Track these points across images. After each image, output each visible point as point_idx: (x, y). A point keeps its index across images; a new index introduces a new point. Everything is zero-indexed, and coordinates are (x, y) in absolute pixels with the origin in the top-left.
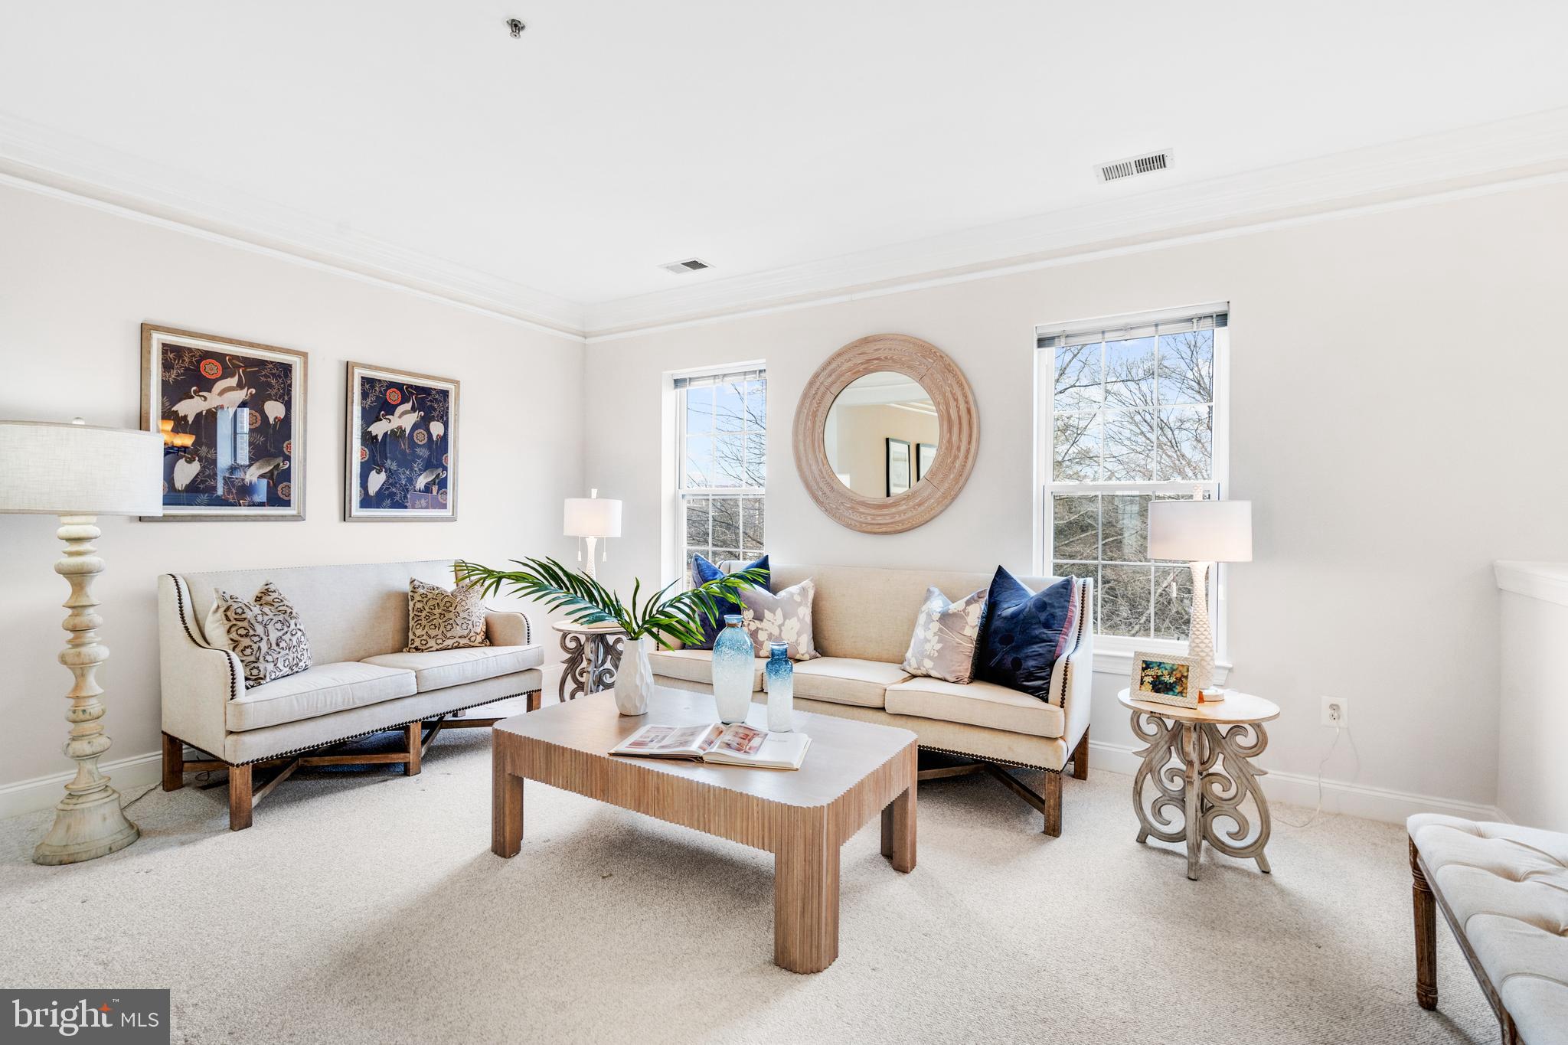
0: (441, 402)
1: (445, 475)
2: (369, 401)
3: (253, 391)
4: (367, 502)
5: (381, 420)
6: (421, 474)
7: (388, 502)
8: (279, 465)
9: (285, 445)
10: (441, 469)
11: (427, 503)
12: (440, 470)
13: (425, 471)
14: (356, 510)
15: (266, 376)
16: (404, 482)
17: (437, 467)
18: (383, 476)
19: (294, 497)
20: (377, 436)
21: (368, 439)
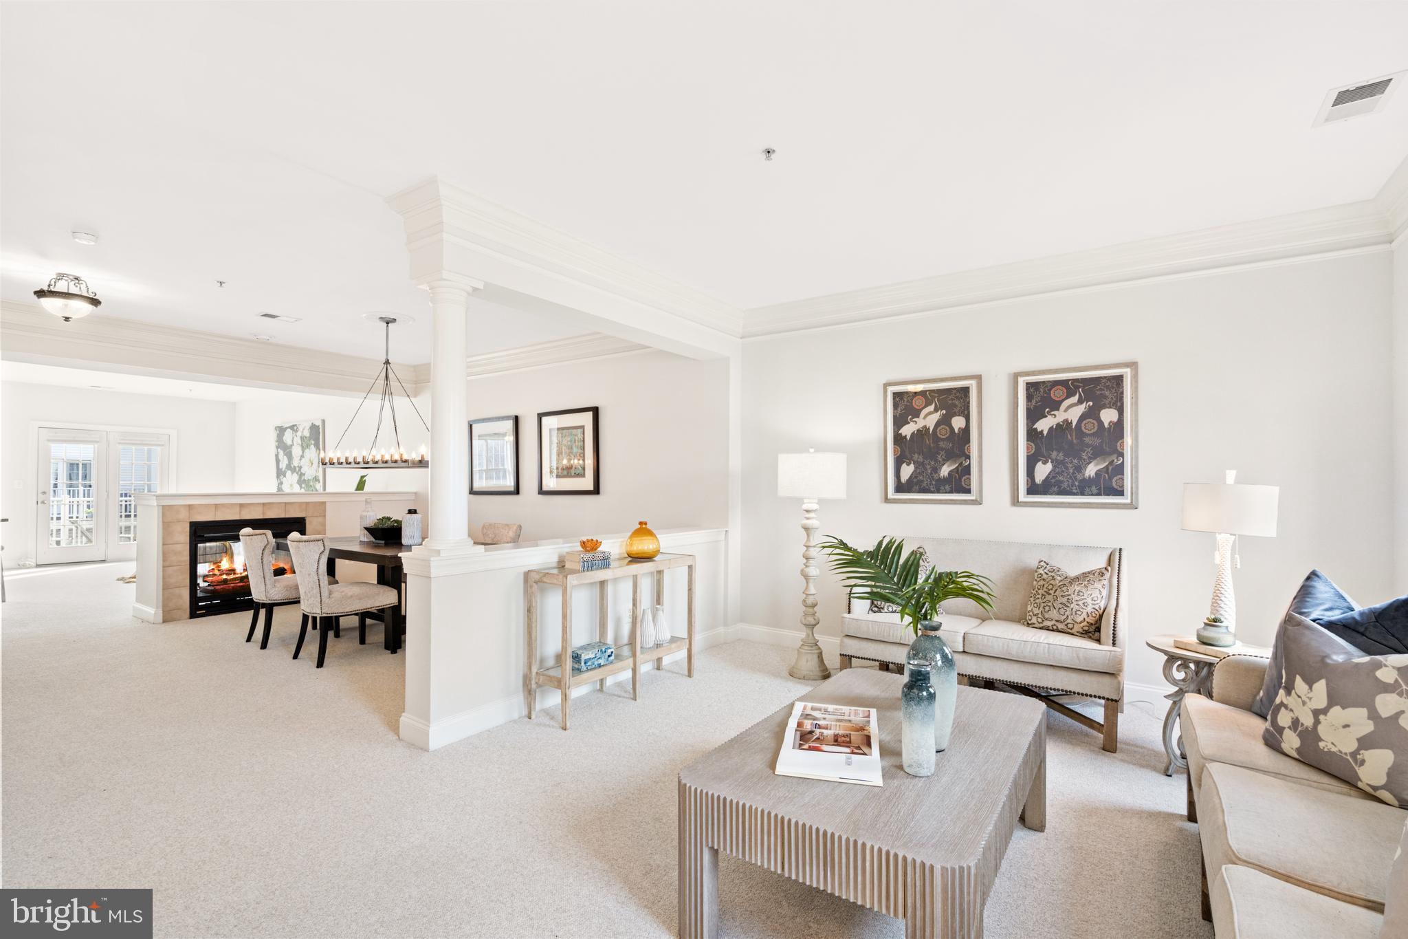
0: (1113, 388)
1: (1120, 462)
2: (1034, 402)
3: (944, 412)
4: (1033, 489)
5: (1047, 416)
6: (1091, 462)
7: (1056, 489)
8: (962, 462)
9: (966, 448)
10: (1116, 456)
11: (1100, 489)
12: (1114, 457)
13: (1095, 458)
14: (1023, 496)
15: (952, 399)
16: (1071, 471)
17: (1110, 454)
18: (1049, 466)
19: (974, 486)
20: (1042, 431)
21: (1032, 435)
